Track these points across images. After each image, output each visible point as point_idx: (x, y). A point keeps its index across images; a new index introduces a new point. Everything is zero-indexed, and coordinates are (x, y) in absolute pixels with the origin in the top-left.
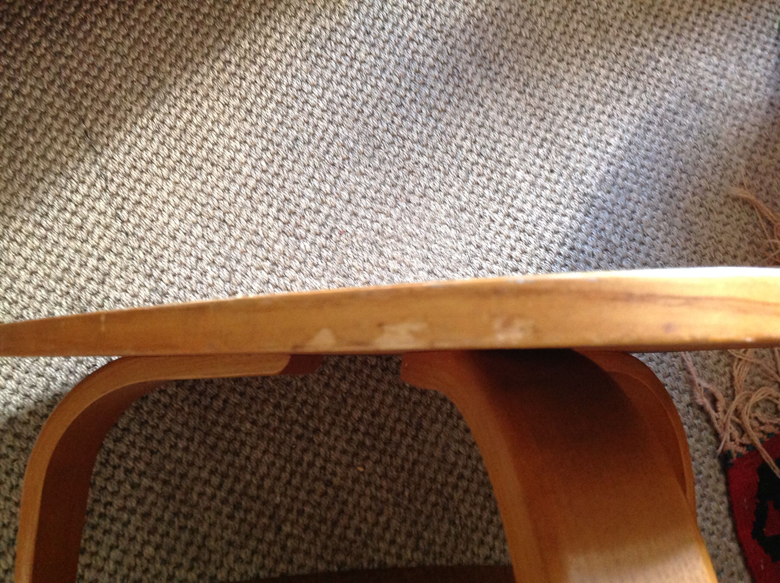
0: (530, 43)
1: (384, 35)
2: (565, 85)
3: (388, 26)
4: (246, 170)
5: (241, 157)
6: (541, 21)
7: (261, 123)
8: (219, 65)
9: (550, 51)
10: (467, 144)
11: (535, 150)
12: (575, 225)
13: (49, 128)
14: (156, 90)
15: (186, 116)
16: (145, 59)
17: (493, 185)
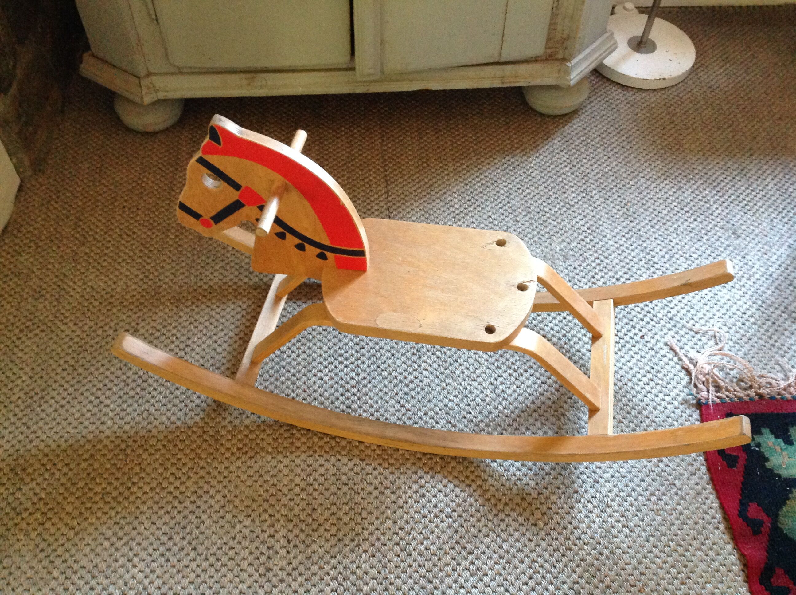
0: (633, 188)
1: (549, 169)
2: (651, 210)
3: (553, 166)
4: (456, 206)
5: (456, 201)
6: (642, 180)
7: (471, 190)
8: (458, 164)
9: (645, 193)
10: (582, 223)
13: (370, 170)
14: (424, 168)
15: (434, 180)
16: (423, 155)
17: (592, 243)
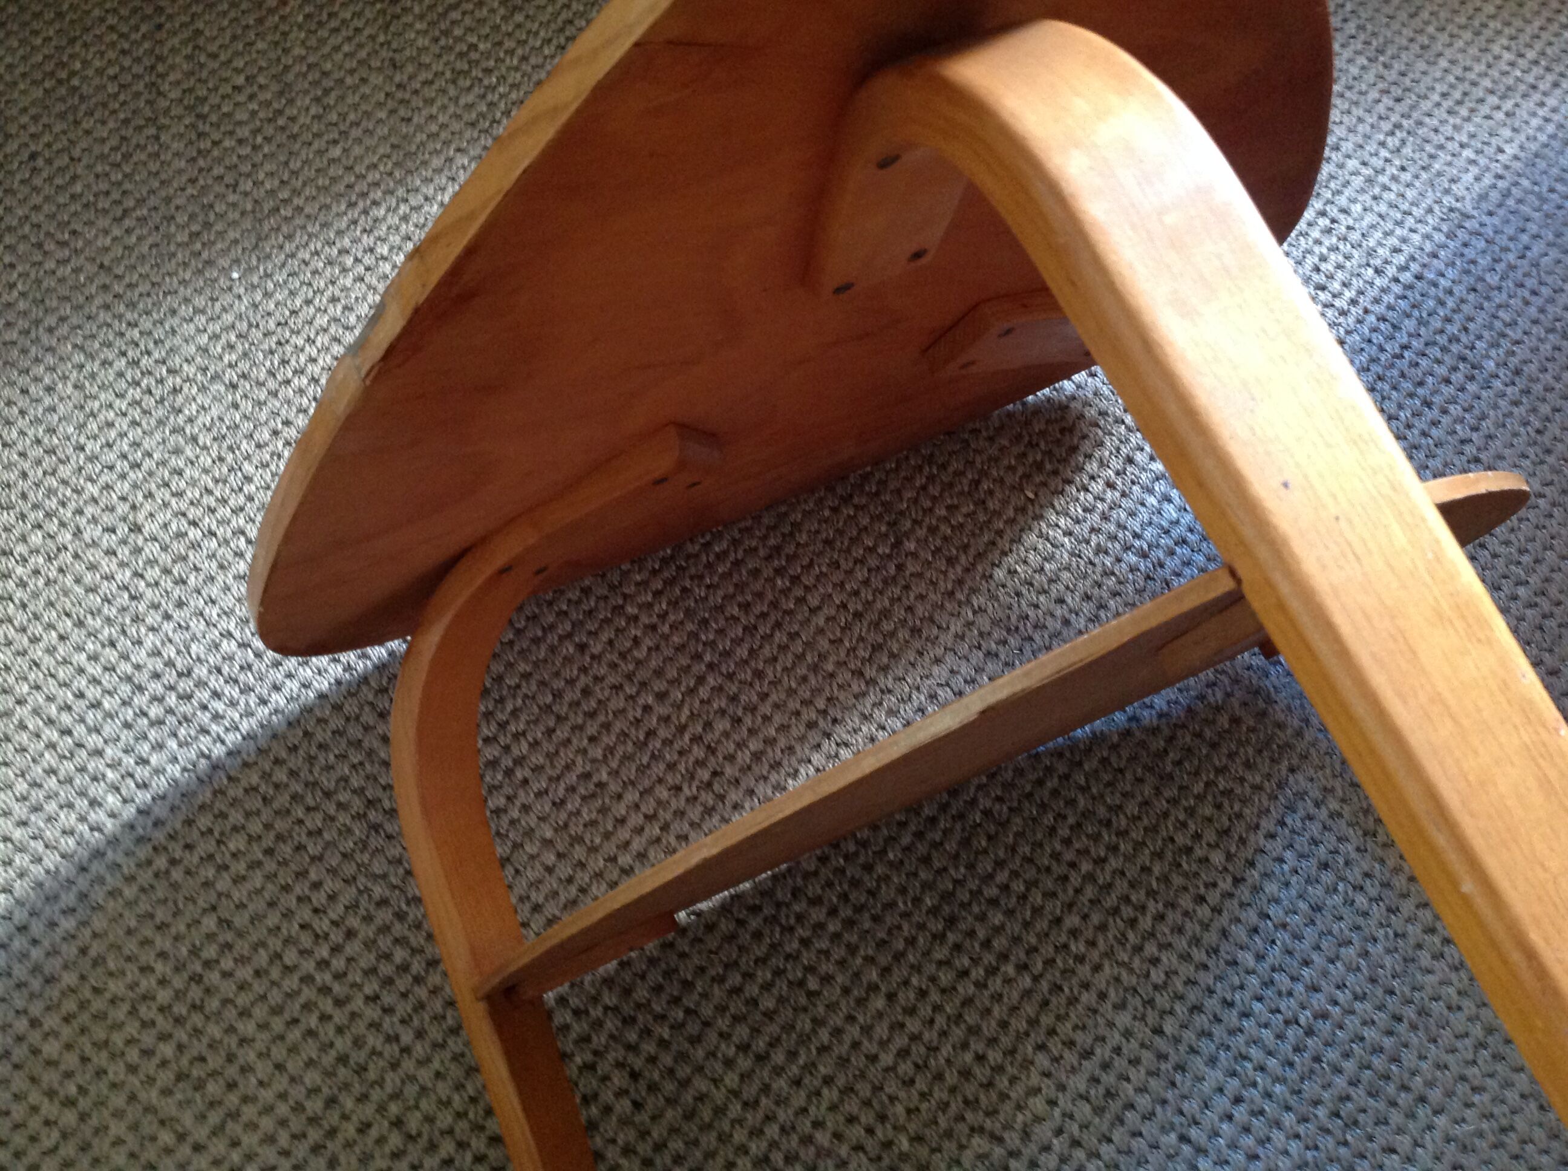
11: (1381, 137)
12: (1428, 247)
